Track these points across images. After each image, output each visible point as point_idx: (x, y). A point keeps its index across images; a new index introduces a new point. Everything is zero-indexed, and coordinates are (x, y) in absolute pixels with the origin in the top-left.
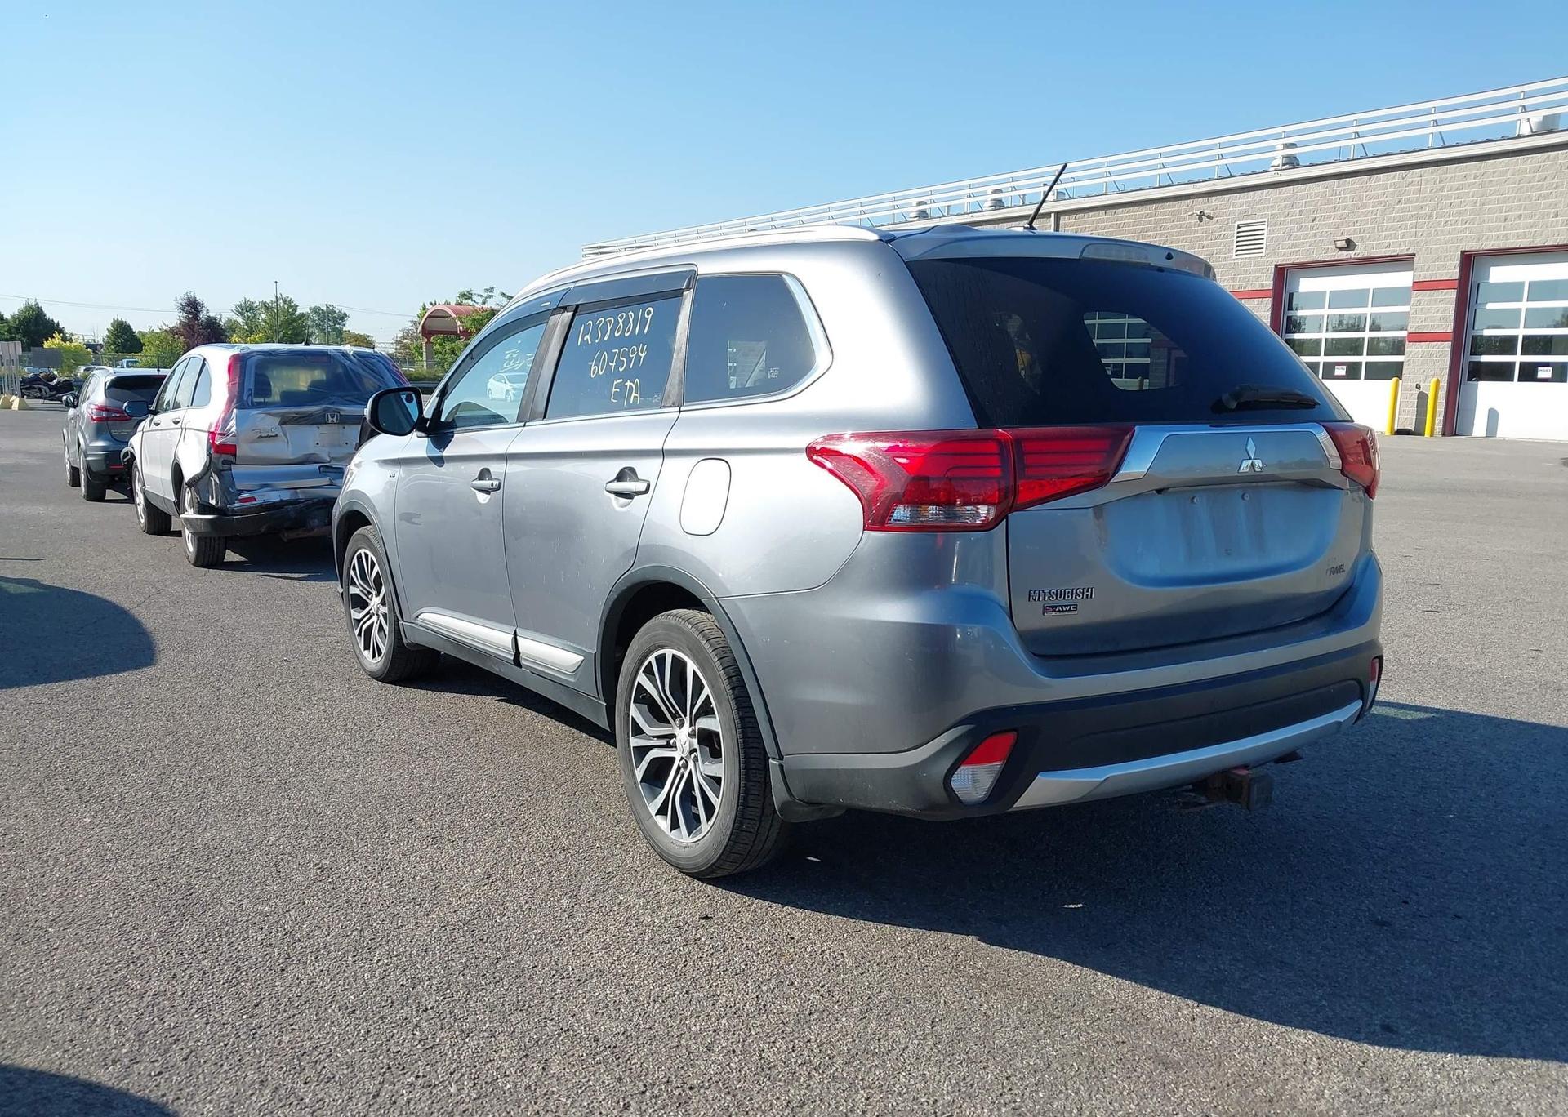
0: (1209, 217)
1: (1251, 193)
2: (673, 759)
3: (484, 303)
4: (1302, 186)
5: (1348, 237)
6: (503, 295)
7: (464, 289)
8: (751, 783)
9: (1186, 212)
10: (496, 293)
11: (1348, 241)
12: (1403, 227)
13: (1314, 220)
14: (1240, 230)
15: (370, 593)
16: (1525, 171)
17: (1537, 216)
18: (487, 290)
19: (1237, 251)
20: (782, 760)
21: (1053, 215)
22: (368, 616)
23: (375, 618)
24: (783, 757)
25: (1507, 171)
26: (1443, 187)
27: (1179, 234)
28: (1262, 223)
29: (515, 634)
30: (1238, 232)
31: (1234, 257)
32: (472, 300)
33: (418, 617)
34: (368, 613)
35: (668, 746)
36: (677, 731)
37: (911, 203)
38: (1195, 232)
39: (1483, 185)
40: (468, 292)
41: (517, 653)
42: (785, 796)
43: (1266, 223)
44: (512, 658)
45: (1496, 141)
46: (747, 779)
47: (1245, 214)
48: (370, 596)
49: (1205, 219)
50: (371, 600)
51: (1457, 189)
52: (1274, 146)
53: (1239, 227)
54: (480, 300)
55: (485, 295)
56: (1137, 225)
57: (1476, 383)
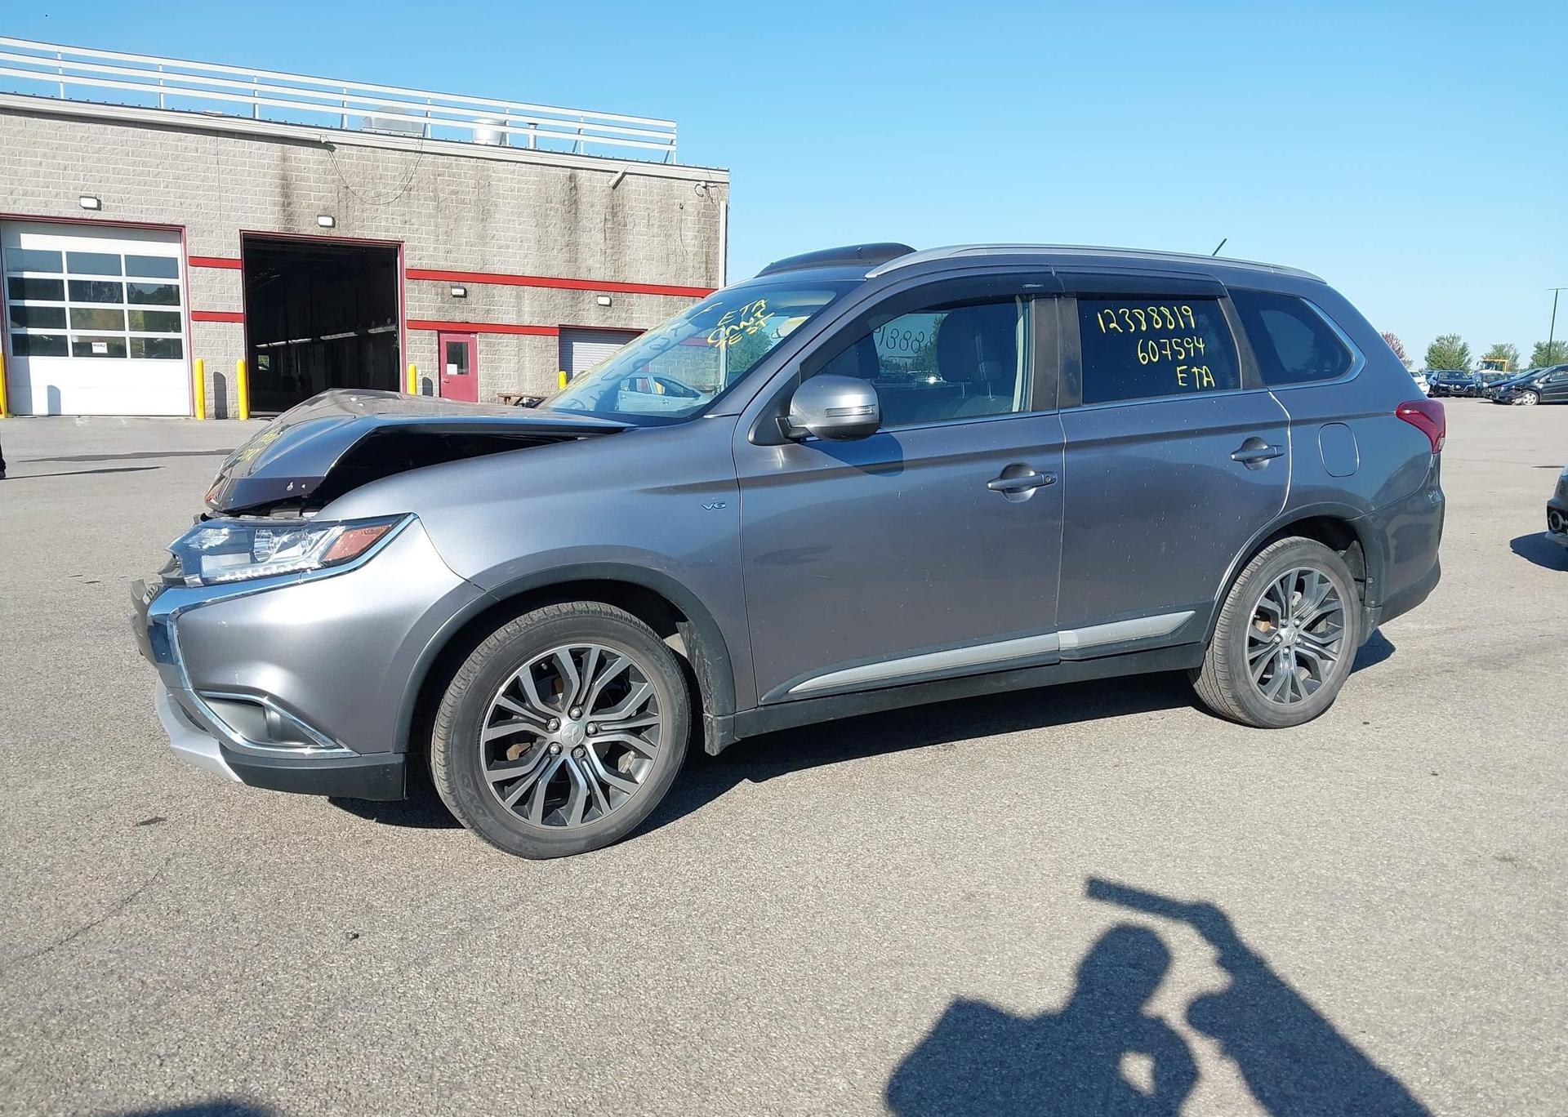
22: (547, 760)
23: (569, 755)
34: (547, 753)
50: (554, 729)
57: (26, 357)
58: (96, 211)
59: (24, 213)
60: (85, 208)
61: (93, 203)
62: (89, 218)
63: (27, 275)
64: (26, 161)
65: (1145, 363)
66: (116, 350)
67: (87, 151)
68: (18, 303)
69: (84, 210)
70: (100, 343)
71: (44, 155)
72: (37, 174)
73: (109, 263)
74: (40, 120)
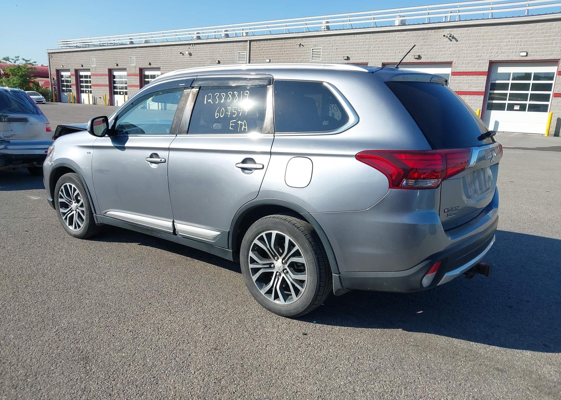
0: (303, 46)
1: (317, 38)
2: (273, 272)
3: (15, 62)
4: (333, 37)
5: (348, 56)
6: (24, 59)
7: (5, 56)
8: (322, 283)
9: (295, 43)
10: (20, 58)
11: (348, 57)
12: (364, 53)
13: (337, 49)
14: (313, 51)
15: (71, 201)
16: (401, 37)
17: (404, 53)
18: (16, 57)
19: (312, 58)
20: (340, 274)
21: (248, 41)
22: (70, 211)
23: (74, 212)
24: (340, 273)
25: (395, 37)
26: (377, 41)
27: (293, 51)
28: (320, 49)
29: (173, 222)
30: (312, 52)
31: (311, 60)
32: (9, 61)
33: (106, 213)
34: (70, 210)
35: (270, 267)
36: (275, 262)
37: (194, 33)
38: (298, 51)
39: (389, 41)
40: (7, 57)
41: (174, 229)
42: (340, 287)
43: (322, 49)
44: (172, 232)
45: (392, 26)
46: (320, 281)
47: (315, 45)
48: (71, 203)
49: (301, 46)
50: (72, 204)
51: (381, 42)
52: (322, 22)
53: (313, 50)
54: (13, 61)
55: (15, 59)
56: (278, 47)
57: (490, 111)
58: (525, 57)
59: (500, 60)
60: (522, 56)
61: (525, 54)
62: (522, 60)
63: (497, 82)
64: (504, 41)
65: (216, 118)
66: (523, 108)
67: (527, 35)
68: (492, 92)
69: (521, 57)
70: (517, 106)
71: (511, 38)
72: (507, 45)
73: (527, 76)
74: (512, 25)
